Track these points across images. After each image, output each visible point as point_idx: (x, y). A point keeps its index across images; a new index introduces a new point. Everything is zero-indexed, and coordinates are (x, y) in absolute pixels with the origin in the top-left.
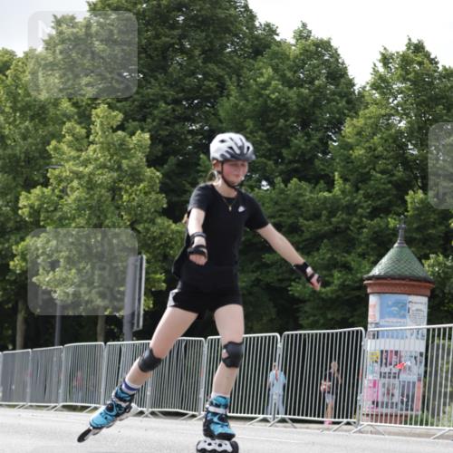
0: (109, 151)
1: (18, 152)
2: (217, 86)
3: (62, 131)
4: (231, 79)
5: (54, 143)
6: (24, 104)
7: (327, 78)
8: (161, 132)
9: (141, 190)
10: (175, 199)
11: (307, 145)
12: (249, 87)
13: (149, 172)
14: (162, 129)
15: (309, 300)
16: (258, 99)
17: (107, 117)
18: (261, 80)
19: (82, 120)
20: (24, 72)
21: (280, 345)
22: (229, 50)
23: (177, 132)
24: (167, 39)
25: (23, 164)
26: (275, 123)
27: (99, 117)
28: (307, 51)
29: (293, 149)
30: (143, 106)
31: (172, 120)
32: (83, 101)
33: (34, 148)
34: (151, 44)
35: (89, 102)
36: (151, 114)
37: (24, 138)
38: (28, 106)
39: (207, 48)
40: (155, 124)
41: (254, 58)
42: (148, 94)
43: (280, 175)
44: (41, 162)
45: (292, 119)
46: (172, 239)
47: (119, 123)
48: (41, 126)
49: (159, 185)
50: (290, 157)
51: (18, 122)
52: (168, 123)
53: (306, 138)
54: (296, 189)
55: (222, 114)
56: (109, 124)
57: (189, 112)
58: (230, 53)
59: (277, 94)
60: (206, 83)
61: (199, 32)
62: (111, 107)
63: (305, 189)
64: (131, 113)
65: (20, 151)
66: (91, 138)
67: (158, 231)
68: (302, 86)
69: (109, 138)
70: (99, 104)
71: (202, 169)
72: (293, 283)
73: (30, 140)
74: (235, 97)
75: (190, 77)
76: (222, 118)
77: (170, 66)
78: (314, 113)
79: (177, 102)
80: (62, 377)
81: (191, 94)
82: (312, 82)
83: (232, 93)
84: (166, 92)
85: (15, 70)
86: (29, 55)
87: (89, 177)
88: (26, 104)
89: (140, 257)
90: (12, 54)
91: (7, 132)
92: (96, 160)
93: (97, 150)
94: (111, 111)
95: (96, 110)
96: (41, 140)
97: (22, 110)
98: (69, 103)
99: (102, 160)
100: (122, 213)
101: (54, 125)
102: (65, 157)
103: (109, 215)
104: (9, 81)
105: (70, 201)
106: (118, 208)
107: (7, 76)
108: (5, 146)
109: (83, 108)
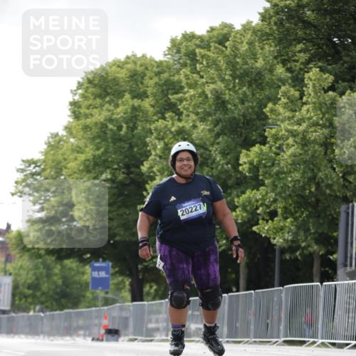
0: (321, 110)
1: (236, 115)
3: (278, 94)
5: (270, 105)
6: (242, 71)
17: (319, 80)
19: (296, 83)
20: (242, 42)
27: (311, 80)
30: (352, 67)
32: (296, 66)
35: (302, 67)
37: (242, 102)
38: (246, 74)
44: (258, 123)
47: (330, 84)
48: (258, 91)
51: (237, 88)
56: (321, 85)
62: (322, 70)
64: (340, 74)
65: (239, 114)
66: (305, 99)
69: (321, 98)
70: (311, 68)
73: (246, 104)
80: (283, 315)
85: (234, 41)
86: (247, 27)
87: (303, 135)
88: (244, 71)
89: (351, 204)
90: (230, 27)
91: (227, 97)
92: (310, 118)
93: (311, 109)
94: (322, 73)
95: (309, 74)
96: (257, 103)
97: (240, 77)
98: (283, 69)
99: (315, 118)
100: (335, 166)
101: (270, 89)
102: (281, 117)
103: (323, 168)
104: (228, 52)
105: (286, 157)
106: (330, 161)
107: (226, 47)
108: (226, 110)
109: (296, 72)
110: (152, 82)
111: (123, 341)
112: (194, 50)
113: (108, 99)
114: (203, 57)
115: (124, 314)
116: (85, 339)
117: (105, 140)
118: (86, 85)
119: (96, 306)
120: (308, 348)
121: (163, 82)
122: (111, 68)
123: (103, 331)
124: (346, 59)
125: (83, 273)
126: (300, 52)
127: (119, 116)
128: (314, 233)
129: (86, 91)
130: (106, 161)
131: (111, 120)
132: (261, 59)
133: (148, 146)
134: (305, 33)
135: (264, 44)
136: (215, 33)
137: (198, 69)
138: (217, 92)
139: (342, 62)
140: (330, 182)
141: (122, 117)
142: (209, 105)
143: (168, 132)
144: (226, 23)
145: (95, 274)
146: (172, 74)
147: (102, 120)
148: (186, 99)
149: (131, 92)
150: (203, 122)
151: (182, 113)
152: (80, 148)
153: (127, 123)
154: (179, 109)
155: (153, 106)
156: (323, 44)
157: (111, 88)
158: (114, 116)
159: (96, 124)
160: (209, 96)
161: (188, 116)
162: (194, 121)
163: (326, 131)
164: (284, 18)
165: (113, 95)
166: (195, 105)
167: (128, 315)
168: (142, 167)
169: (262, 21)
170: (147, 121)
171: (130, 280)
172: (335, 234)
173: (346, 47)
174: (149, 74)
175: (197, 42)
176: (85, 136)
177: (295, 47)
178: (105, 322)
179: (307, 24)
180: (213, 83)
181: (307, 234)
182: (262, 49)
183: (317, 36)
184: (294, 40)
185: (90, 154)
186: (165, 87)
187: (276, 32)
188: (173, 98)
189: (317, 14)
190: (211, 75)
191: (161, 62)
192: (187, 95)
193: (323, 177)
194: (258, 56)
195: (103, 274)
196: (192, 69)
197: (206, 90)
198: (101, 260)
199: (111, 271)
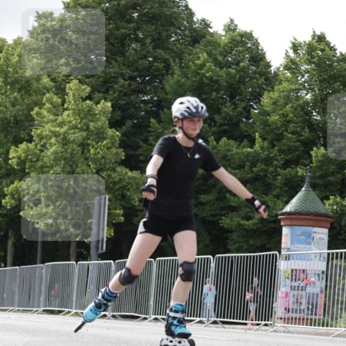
0: (79, 115)
1: (8, 116)
2: (164, 66)
3: (42, 100)
4: (175, 61)
5: (36, 109)
6: (13, 79)
7: (249, 61)
8: (120, 102)
9: (104, 146)
10: (131, 153)
11: (233, 112)
12: (188, 67)
13: (110, 132)
14: (122, 100)
15: (235, 231)
16: (196, 77)
17: (78, 90)
18: (198, 62)
19: (59, 91)
20: (13, 55)
21: (213, 265)
22: (173, 39)
23: (133, 102)
24: (125, 31)
25: (12, 125)
26: (209, 96)
27: (71, 90)
28: (234, 40)
29: (223, 115)
30: (106, 82)
31: (129, 92)
32: (59, 77)
33: (21, 113)
34: (112, 34)
35: (64, 78)
36: (112, 87)
37: (13, 105)
38: (16, 81)
39: (156, 38)
40: (115, 95)
41: (193, 46)
42: (110, 72)
43: (213, 135)
44: (27, 124)
45: (223, 92)
46: (128, 183)
47: (87, 94)
48: (27, 96)
49: (118, 142)
50: (221, 121)
51: (8, 93)
52: (125, 95)
53: (233, 107)
54: (225, 146)
55: (168, 88)
56: (79, 95)
57: (142, 86)
58: (173, 41)
59: (210, 73)
60: (156, 64)
61: (149, 25)
62: (81, 82)
63: (232, 146)
64: (97, 87)
65: (11, 116)
66: (66, 105)
67: (118, 177)
68: (230, 67)
69: (80, 106)
70: (72, 80)
71: (153, 130)
72: (223, 218)
73: (18, 107)
74: (178, 75)
75: (142, 59)
76: (168, 91)
77: (127, 51)
78: (239, 88)
79: (132, 78)
80: (43, 288)
81: (143, 72)
82: (237, 64)
83: (176, 72)
84: (123, 71)
85: (7, 53)
86: (17, 42)
87: (64, 136)
88: (15, 79)
89: (103, 197)
90: (4, 41)
92: (70, 122)
93: (71, 114)
94: (81, 85)
95: (70, 85)
96: (26, 107)
97: (11, 84)
98: (48, 79)
99: (74, 122)
100: (90, 163)
101: (36, 96)
102: (45, 120)
103: (80, 165)
105: (49, 154)
106: (87, 159)
109: (59, 82)
120: (64, 317)
163: (84, 134)
193: (80, 172)
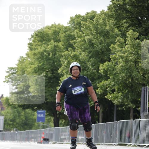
0: (133, 47)
3: (115, 40)
5: (112, 45)
17: (132, 35)
19: (123, 36)
20: (100, 19)
27: (129, 35)
30: (146, 30)
32: (123, 29)
35: (125, 29)
37: (100, 44)
38: (102, 32)
44: (107, 53)
47: (137, 37)
48: (107, 39)
51: (98, 38)
56: (133, 37)
62: (134, 30)
64: (142, 32)
65: (99, 49)
66: (127, 43)
69: (134, 42)
70: (129, 30)
73: (102, 45)
80: (118, 133)
85: (97, 18)
86: (102, 12)
87: (126, 58)
88: (101, 31)
89: (146, 87)
90: (95, 12)
91: (94, 42)
92: (129, 51)
93: (129, 47)
94: (134, 32)
95: (128, 32)
96: (107, 44)
97: (100, 33)
98: (118, 30)
99: (131, 51)
100: (139, 71)
101: (112, 39)
102: (116, 50)
103: (134, 72)
104: (94, 23)
105: (119, 67)
106: (137, 69)
107: (94, 21)
108: (93, 47)
109: (123, 31)
110: (62, 35)
111: (51, 143)
112: (80, 22)
113: (44, 42)
114: (84, 25)
115: (51, 132)
116: (34, 142)
117: (43, 59)
118: (35, 36)
119: (39, 129)
120: (128, 147)
121: (67, 35)
122: (45, 29)
123: (42, 139)
124: (144, 26)
125: (34, 115)
126: (124, 23)
127: (49, 49)
128: (131, 99)
129: (35, 39)
130: (43, 68)
131: (45, 51)
132: (108, 26)
133: (61, 62)
134: (127, 15)
135: (109, 20)
136: (89, 15)
137: (82, 30)
138: (90, 40)
139: (142, 27)
140: (137, 78)
141: (50, 50)
142: (87, 45)
143: (69, 56)
144: (93, 11)
145: (39, 115)
146: (71, 32)
147: (42, 51)
148: (77, 42)
149: (54, 39)
150: (84, 52)
151: (75, 48)
152: (32, 63)
153: (52, 52)
154: (74, 47)
155: (63, 45)
156: (134, 20)
157: (45, 37)
158: (47, 49)
159: (39, 52)
160: (87, 41)
161: (78, 49)
162: (80, 52)
163: (136, 56)
164: (118, 9)
165: (46, 40)
166: (80, 45)
167: (52, 133)
168: (58, 71)
169: (109, 10)
170: (60, 51)
171: (53, 118)
172: (139, 99)
173: (144, 21)
174: (61, 32)
175: (82, 19)
176: (35, 58)
177: (123, 21)
178: (43, 136)
179: (127, 11)
180: (88, 36)
181: (128, 99)
182: (109, 22)
183: (132, 16)
184: (122, 18)
185: (37, 65)
186: (68, 38)
187: (115, 15)
188: (71, 42)
189: (132, 7)
190: (88, 33)
191: (66, 27)
192: (77, 41)
193: (134, 75)
194: (107, 25)
195: (42, 115)
196: (79, 30)
197: (85, 39)
198: (41, 109)
199: (46, 114)
